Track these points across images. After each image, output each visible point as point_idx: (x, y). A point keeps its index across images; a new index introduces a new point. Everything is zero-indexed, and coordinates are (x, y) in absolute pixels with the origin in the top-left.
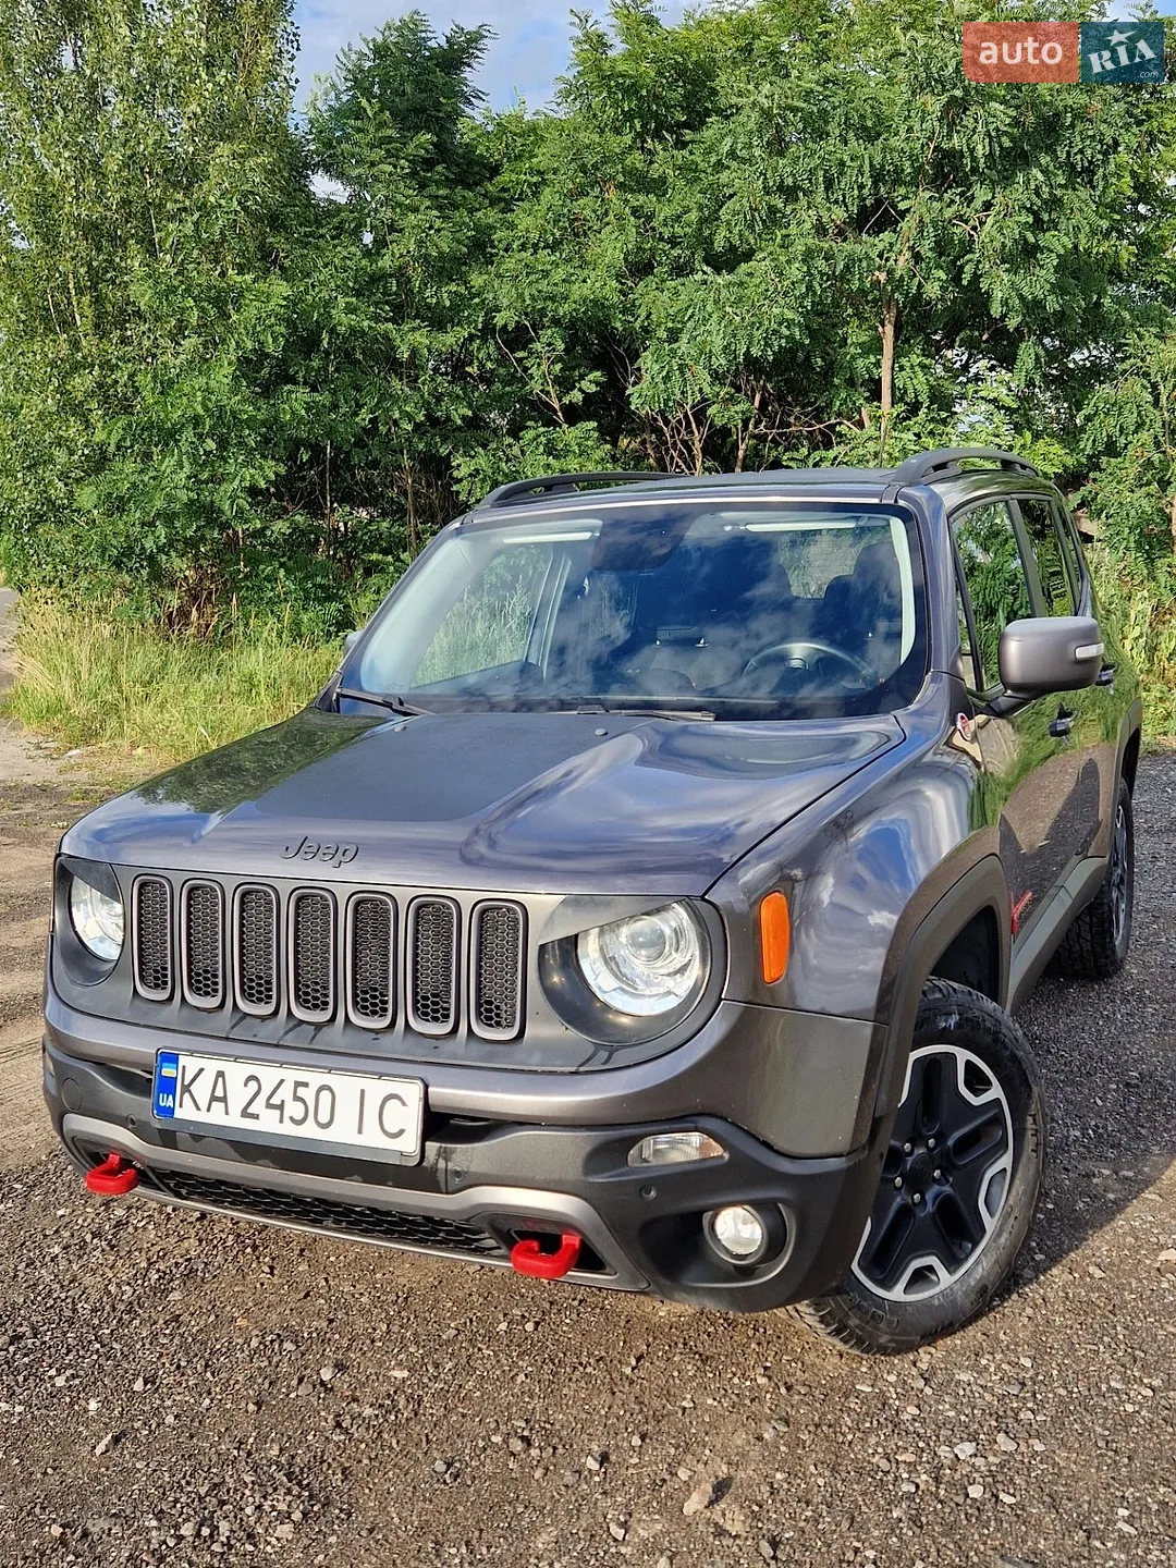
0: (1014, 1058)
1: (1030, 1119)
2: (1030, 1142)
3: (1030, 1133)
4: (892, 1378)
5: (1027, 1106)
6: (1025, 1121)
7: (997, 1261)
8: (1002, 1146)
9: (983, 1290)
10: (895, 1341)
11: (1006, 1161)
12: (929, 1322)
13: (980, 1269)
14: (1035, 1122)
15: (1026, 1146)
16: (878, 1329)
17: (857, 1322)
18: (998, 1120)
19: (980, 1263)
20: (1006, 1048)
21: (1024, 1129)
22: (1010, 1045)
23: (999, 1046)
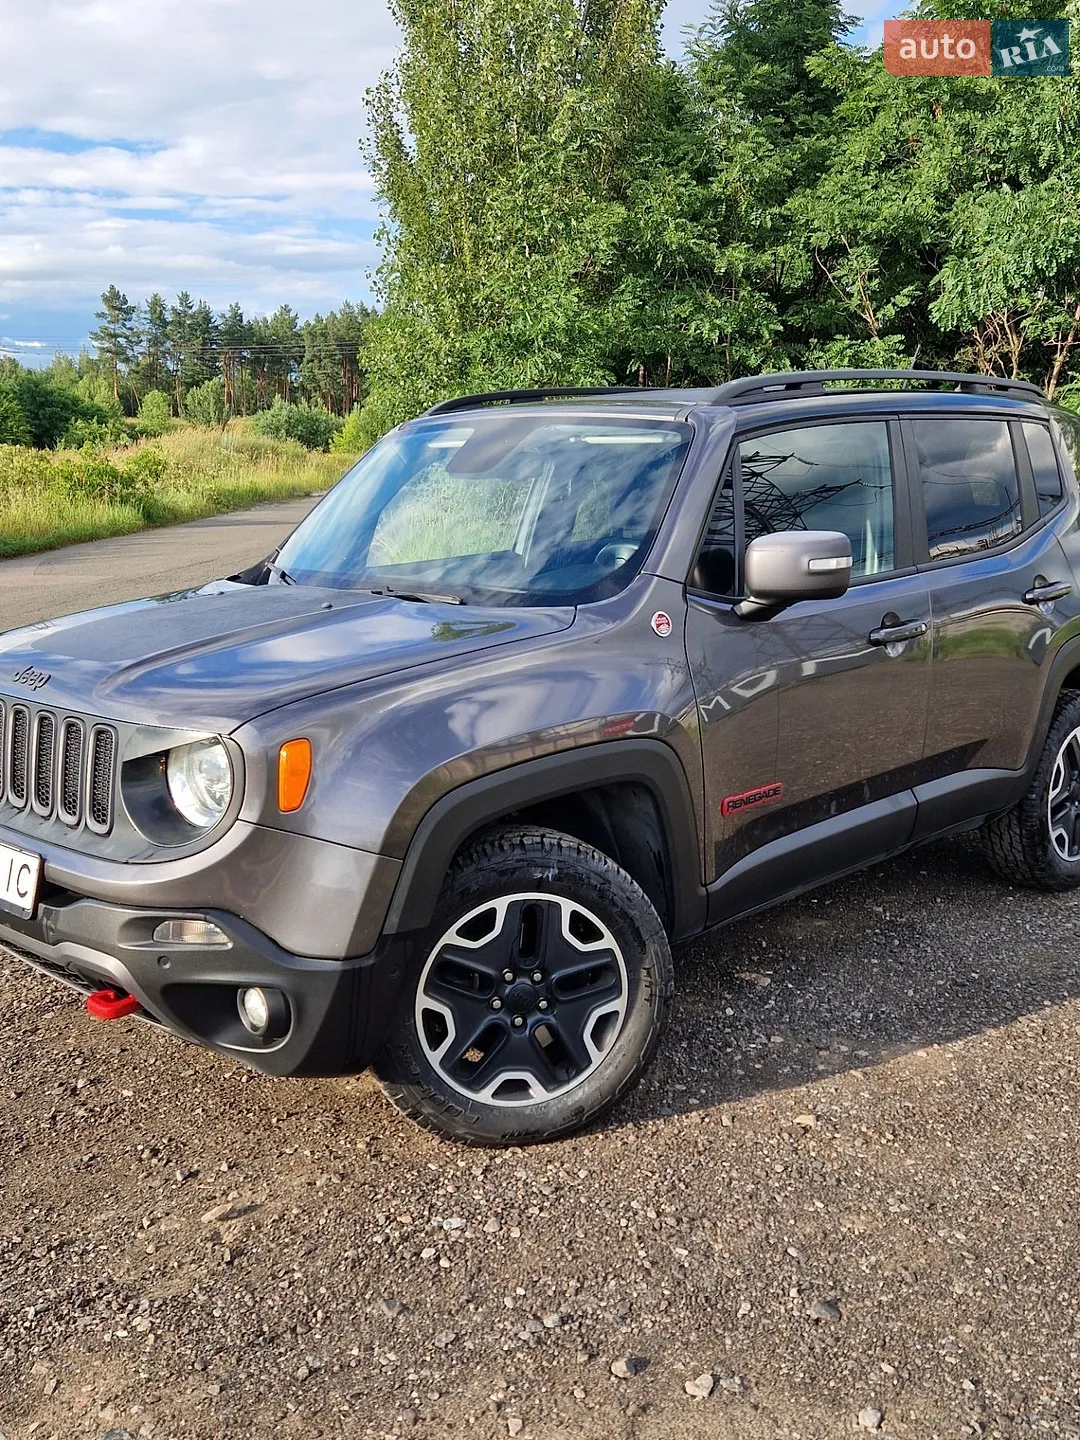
0: (624, 915)
1: (644, 972)
2: (643, 993)
3: (644, 984)
4: (462, 1164)
5: (641, 961)
6: (640, 972)
7: (598, 1089)
8: (616, 990)
9: (579, 1111)
10: (471, 1134)
11: (619, 1005)
12: (513, 1126)
13: (580, 1093)
14: (649, 975)
15: (640, 994)
16: (454, 1121)
17: (431, 1111)
18: (612, 967)
19: (580, 1089)
20: (614, 904)
21: (638, 980)
22: (620, 903)
23: (607, 902)
